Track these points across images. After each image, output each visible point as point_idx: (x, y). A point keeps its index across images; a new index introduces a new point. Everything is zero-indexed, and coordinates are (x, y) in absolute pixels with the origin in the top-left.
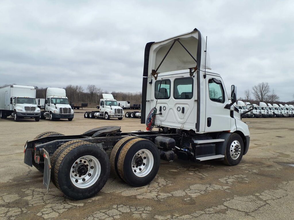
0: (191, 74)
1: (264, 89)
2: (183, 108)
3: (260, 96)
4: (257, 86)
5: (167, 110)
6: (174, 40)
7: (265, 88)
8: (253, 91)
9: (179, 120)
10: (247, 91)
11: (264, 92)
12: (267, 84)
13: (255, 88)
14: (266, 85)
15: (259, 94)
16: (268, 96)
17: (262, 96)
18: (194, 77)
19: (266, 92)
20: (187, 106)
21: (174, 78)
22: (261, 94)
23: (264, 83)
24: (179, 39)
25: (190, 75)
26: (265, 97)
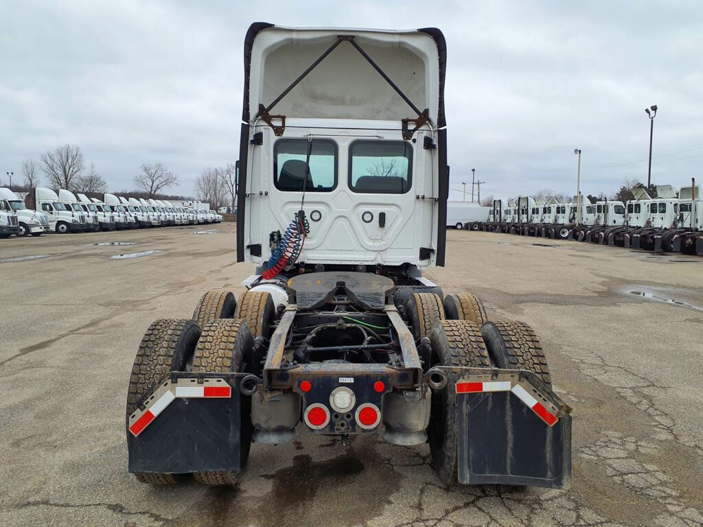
0: (407, 134)
1: (70, 161)
2: (382, 216)
3: (63, 178)
4: (53, 152)
5: (326, 220)
6: (339, 36)
7: (73, 158)
8: (45, 166)
9: (370, 243)
10: (29, 166)
11: (71, 169)
12: (78, 149)
13: (48, 158)
14: (74, 153)
15: (60, 172)
16: (82, 180)
17: (66, 179)
18: (414, 141)
19: (76, 169)
20: (393, 209)
21: (352, 139)
22: (65, 172)
23: (71, 147)
24: (353, 37)
25: (404, 135)
26: (74, 181)
